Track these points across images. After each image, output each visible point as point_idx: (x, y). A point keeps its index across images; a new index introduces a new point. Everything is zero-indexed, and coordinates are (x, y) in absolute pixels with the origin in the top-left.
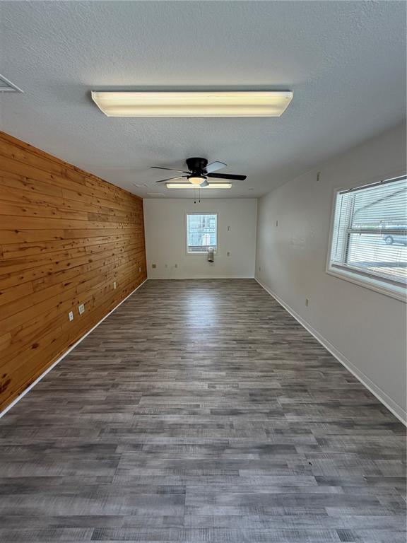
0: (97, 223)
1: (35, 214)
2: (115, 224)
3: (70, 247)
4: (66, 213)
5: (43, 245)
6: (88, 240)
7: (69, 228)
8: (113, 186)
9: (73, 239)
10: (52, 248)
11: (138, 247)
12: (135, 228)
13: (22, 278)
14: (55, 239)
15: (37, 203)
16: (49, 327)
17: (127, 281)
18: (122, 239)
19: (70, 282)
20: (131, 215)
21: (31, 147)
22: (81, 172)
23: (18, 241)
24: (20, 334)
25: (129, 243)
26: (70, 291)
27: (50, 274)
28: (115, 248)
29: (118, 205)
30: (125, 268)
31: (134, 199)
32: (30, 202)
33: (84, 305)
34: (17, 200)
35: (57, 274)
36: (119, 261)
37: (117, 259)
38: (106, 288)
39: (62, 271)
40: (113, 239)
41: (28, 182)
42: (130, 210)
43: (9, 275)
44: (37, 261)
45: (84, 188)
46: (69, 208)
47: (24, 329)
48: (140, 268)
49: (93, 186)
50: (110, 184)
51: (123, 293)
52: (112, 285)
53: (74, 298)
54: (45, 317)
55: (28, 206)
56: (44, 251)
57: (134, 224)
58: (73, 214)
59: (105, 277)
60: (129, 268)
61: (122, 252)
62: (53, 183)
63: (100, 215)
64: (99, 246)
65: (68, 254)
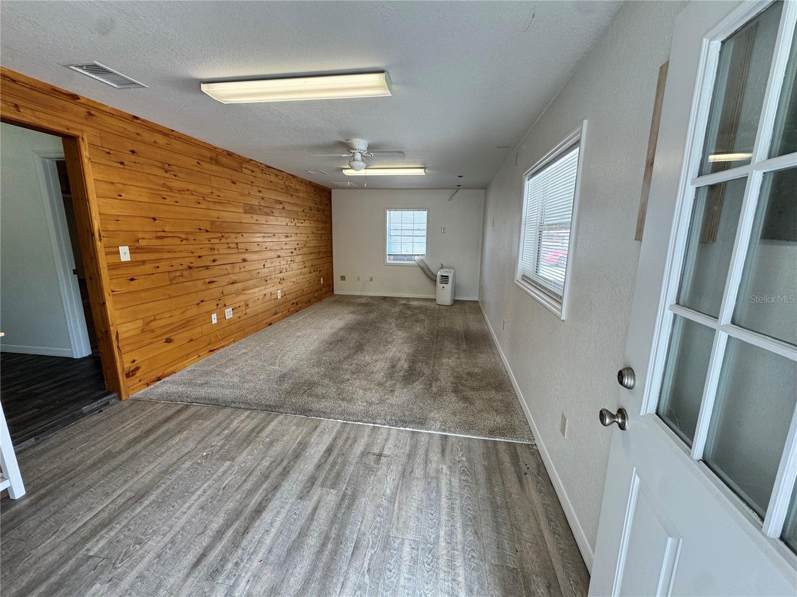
0: (255, 217)
1: (177, 202)
2: (284, 219)
3: (217, 241)
4: (215, 203)
5: (183, 236)
6: (242, 236)
7: (217, 220)
8: (282, 173)
9: (221, 233)
10: (194, 240)
11: (320, 252)
12: (316, 226)
13: (158, 267)
14: (199, 231)
15: (179, 191)
16: (186, 324)
17: (299, 292)
18: (293, 239)
19: (215, 280)
20: (311, 210)
21: (174, 133)
22: (236, 157)
23: (155, 229)
24: (152, 324)
25: (305, 245)
26: (215, 291)
27: (190, 268)
28: (282, 249)
29: (290, 196)
30: (297, 275)
31: (316, 189)
32: (171, 189)
33: (233, 310)
34: (157, 187)
35: (198, 269)
36: (288, 265)
37: (285, 263)
38: (265, 295)
39: (205, 266)
40: (280, 238)
41: (169, 169)
42: (310, 204)
43: (144, 262)
44: (175, 252)
45: (241, 175)
46: (218, 198)
47: (157, 320)
48: (322, 279)
49: (253, 173)
50: (279, 170)
51: (292, 306)
52: (274, 293)
53: (219, 300)
54: (182, 313)
55: (168, 194)
56: (184, 242)
57: (315, 221)
58: (224, 204)
59: (264, 282)
60: (303, 276)
61: (293, 254)
62: (200, 170)
63: (262, 207)
64: (258, 245)
65: (214, 249)
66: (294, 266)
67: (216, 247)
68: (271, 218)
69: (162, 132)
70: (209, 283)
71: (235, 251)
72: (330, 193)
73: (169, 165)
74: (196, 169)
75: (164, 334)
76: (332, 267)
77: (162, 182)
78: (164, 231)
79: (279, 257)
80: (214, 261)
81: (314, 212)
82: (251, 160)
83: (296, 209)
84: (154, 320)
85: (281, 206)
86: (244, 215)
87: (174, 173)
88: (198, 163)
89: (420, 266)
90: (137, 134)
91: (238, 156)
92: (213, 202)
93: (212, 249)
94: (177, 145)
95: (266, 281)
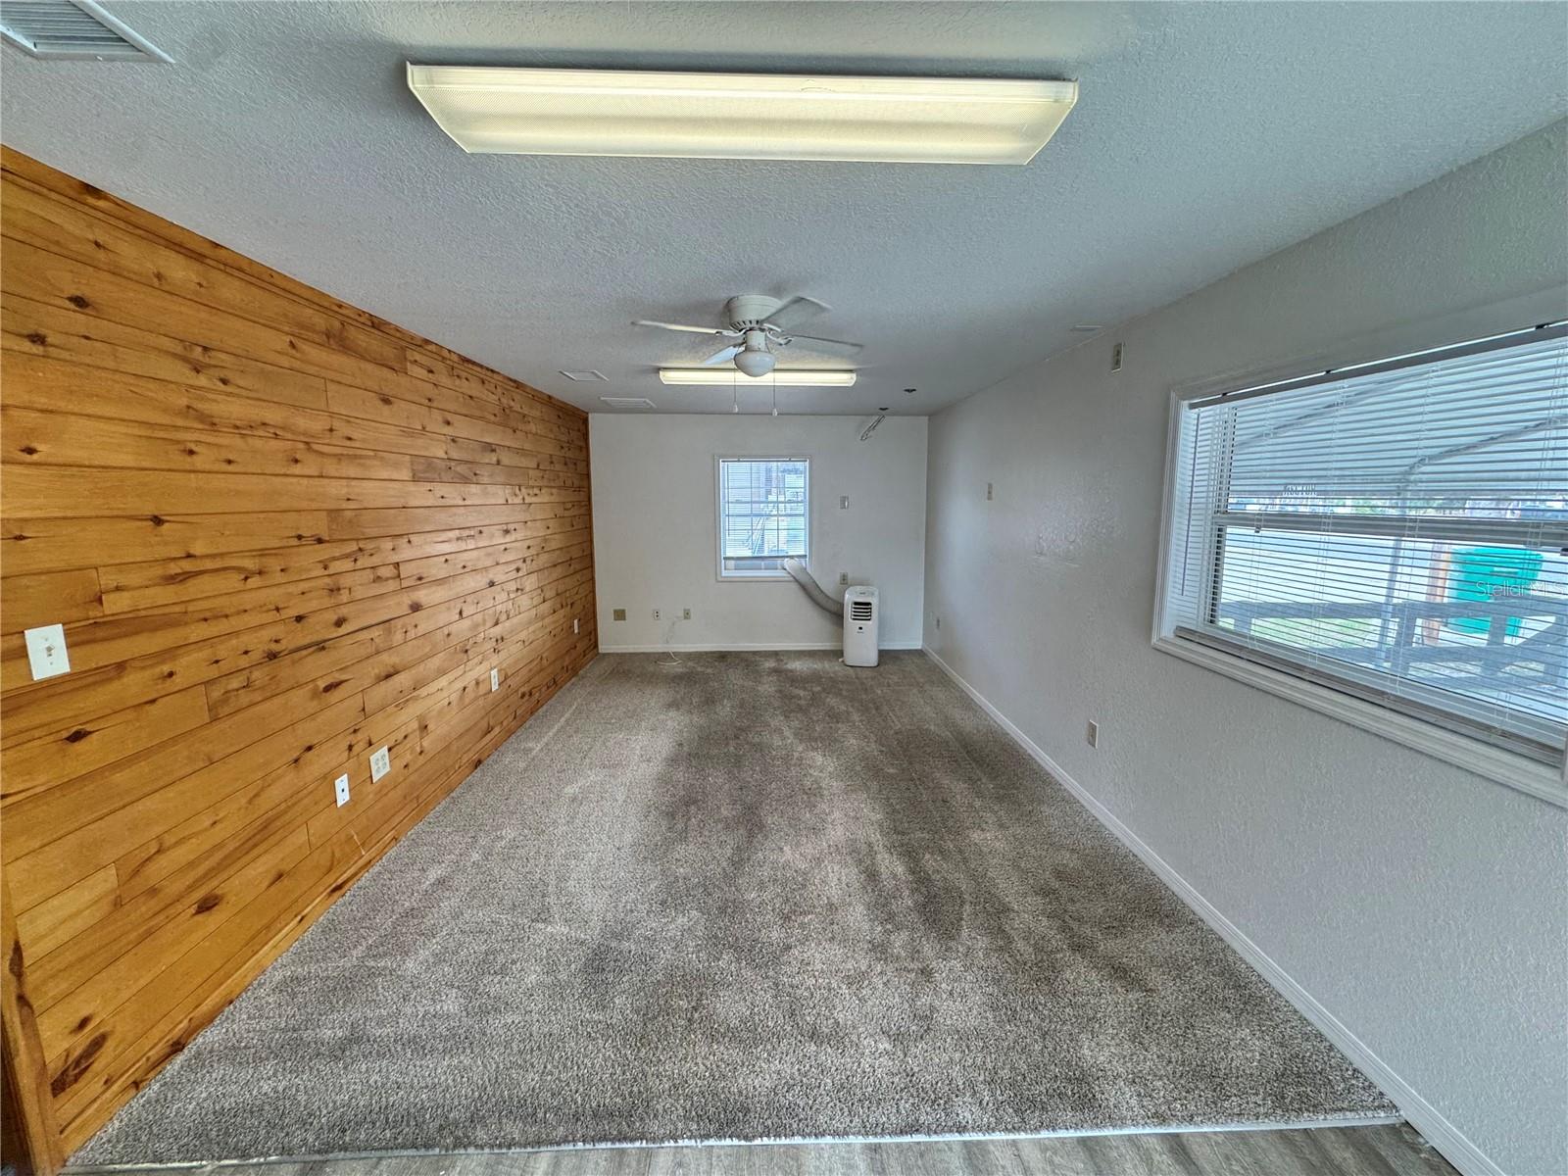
0: (440, 489)
1: (230, 462)
2: (499, 490)
3: (348, 565)
4: (339, 457)
5: (249, 564)
6: (409, 542)
7: (345, 505)
8: (495, 376)
9: (357, 540)
10: (282, 570)
11: (571, 559)
12: (562, 500)
13: (171, 674)
14: (295, 542)
15: (237, 427)
16: (263, 833)
17: (535, 663)
18: (519, 535)
19: (344, 677)
20: (552, 463)
21: (223, 252)
22: (392, 332)
23: (162, 552)
24: (152, 869)
25: (543, 548)
26: (342, 707)
27: (272, 656)
28: (498, 564)
29: (511, 431)
30: (530, 623)
31: (561, 414)
32: (211, 424)
33: (390, 750)
34: (165, 420)
35: (296, 656)
36: (510, 602)
37: (504, 596)
38: (464, 689)
39: (317, 643)
40: (492, 536)
41: (207, 361)
42: (549, 448)
43: (121, 667)
44: (227, 616)
45: (403, 380)
46: (348, 443)
47: (169, 849)
48: (576, 622)
49: (430, 375)
50: (488, 369)
51: (521, 702)
52: (484, 680)
53: (355, 731)
54: (250, 802)
55: (203, 437)
56: (254, 582)
57: (559, 488)
58: (362, 461)
59: (462, 655)
60: (540, 624)
61: (520, 574)
62: (297, 364)
63: (453, 464)
64: (446, 560)
65: (339, 589)
66: (524, 601)
67: (345, 581)
68: (474, 489)
69: (181, 246)
70: (327, 689)
71: (392, 585)
72: (585, 421)
73: (205, 349)
74: (285, 361)
75: (191, 888)
76: (593, 591)
77: (184, 401)
78: (189, 556)
79: (492, 584)
80: (339, 623)
81: (558, 467)
82: (427, 342)
83: (525, 462)
84: (158, 851)
85: (494, 458)
86: (412, 487)
87: (223, 374)
88: (292, 345)
89: (797, 581)
90: (97, 244)
91: (397, 329)
92: (335, 455)
93: (332, 590)
94: (231, 290)
95: (466, 651)
